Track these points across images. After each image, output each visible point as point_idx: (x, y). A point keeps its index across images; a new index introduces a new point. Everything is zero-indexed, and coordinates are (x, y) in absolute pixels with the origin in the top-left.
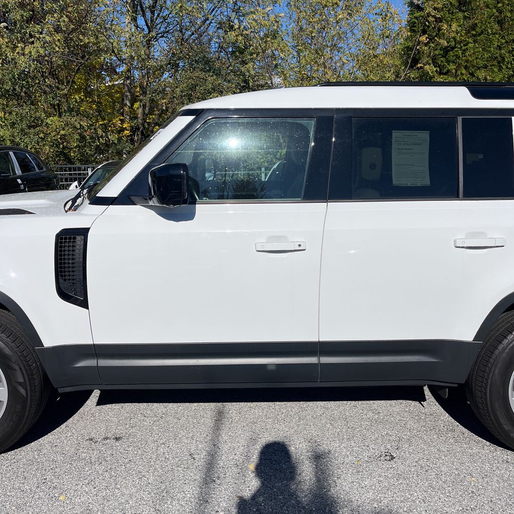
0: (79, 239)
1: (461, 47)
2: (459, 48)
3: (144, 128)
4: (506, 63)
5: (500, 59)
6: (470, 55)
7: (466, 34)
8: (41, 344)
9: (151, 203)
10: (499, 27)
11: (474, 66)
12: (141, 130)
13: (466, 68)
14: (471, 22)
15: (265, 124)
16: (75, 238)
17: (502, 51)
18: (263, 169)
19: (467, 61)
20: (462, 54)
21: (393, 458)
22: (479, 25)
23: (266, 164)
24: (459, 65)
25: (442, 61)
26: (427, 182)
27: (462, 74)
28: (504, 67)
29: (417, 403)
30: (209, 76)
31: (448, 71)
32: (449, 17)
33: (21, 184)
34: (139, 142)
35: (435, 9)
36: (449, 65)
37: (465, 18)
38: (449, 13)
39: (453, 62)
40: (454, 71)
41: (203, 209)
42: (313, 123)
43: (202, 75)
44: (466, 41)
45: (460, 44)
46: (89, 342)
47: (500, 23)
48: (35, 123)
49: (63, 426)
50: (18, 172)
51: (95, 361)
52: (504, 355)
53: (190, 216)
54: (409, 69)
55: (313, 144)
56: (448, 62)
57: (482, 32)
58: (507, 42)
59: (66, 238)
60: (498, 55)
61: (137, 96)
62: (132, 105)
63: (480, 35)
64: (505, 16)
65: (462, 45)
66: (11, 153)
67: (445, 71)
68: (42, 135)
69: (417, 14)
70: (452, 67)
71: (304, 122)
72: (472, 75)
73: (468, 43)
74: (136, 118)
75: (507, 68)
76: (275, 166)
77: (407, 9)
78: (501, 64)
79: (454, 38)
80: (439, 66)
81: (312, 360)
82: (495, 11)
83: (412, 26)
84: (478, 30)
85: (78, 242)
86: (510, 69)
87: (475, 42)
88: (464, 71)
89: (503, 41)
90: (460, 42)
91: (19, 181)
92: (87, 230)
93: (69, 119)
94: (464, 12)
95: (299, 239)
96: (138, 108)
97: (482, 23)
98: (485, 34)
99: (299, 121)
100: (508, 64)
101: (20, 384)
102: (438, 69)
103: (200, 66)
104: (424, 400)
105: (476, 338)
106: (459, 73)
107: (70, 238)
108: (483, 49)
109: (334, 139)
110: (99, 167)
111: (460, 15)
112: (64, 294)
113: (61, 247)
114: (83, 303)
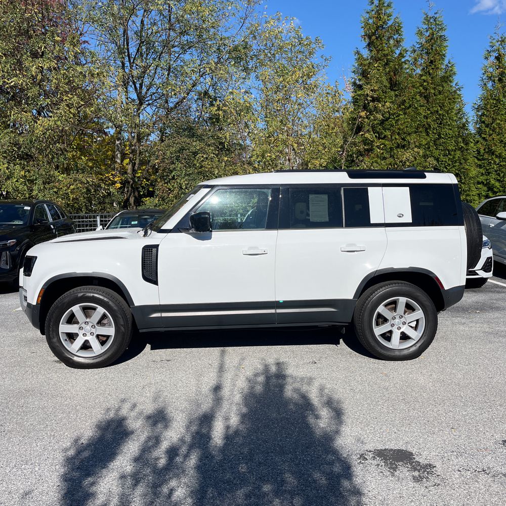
0: (154, 250)
1: (395, 118)
2: (392, 119)
3: (134, 181)
4: (432, 129)
5: (427, 126)
6: (402, 125)
7: (397, 108)
8: (134, 304)
9: (191, 231)
10: (426, 101)
11: (405, 133)
12: (131, 183)
13: (399, 134)
14: (401, 99)
15: (246, 192)
16: (152, 250)
17: (429, 120)
18: (239, 215)
19: (399, 129)
20: (396, 123)
21: (316, 363)
22: (407, 101)
23: (241, 211)
24: (393, 131)
25: (380, 129)
26: (327, 219)
27: (395, 138)
28: (430, 132)
29: (335, 345)
30: (193, 141)
31: (385, 136)
32: (383, 95)
33: (53, 229)
34: (129, 194)
35: (372, 90)
36: (386, 131)
37: (396, 96)
38: (383, 93)
39: (389, 129)
40: (389, 136)
41: (215, 234)
42: (270, 191)
43: (188, 140)
44: (397, 113)
45: (393, 116)
46: (158, 303)
47: (426, 98)
48: (49, 179)
49: (136, 357)
50: (51, 220)
51: (160, 314)
52: (369, 306)
53: (209, 238)
54: (354, 134)
55: (270, 199)
56: (385, 129)
57: (410, 106)
58: (431, 113)
59: (147, 250)
60: (425, 123)
61: (127, 154)
62: (122, 161)
63: (408, 108)
64: (430, 93)
66: (45, 205)
67: (382, 136)
68: (55, 190)
69: (359, 93)
70: (388, 133)
71: (265, 190)
72: (403, 139)
73: (400, 115)
74: (126, 173)
75: (433, 133)
76: (249, 213)
77: (351, 88)
78: (428, 130)
79: (389, 112)
80: (378, 133)
81: (273, 311)
82: (421, 88)
83: (355, 101)
84: (407, 105)
85: (154, 252)
86: (435, 134)
87: (405, 114)
88: (397, 137)
89: (429, 112)
90: (393, 115)
91: (52, 226)
92: (158, 245)
93: (77, 176)
94: (395, 90)
95: (264, 249)
96: (127, 164)
97: (409, 99)
98: (413, 108)
99: (263, 190)
100: (434, 130)
101: (122, 325)
102: (377, 135)
103: (186, 133)
104: (339, 344)
105: (354, 297)
106: (393, 138)
107: (149, 250)
108: (411, 120)
109: (280, 196)
110: (117, 215)
111: (393, 93)
112: (146, 278)
113: (145, 254)
114: (155, 282)
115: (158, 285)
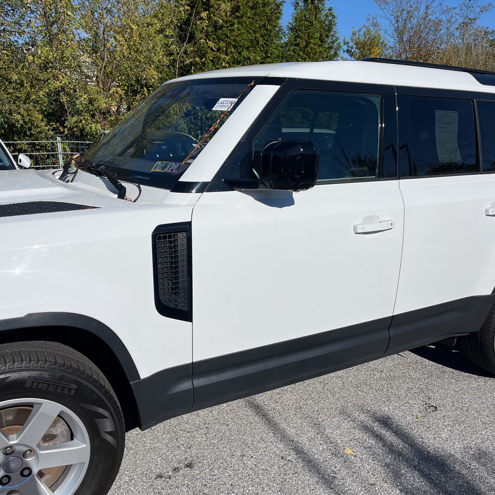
0: (181, 236)
2: (226, 27)
6: (236, 35)
7: (231, 15)
8: (138, 377)
11: (241, 46)
13: (235, 47)
16: (175, 236)
19: (234, 41)
20: (229, 33)
22: (241, 8)
24: (228, 43)
25: (213, 39)
31: (220, 48)
39: (223, 40)
44: (231, 21)
56: (219, 40)
57: (244, 15)
59: (164, 237)
63: (242, 17)
65: (228, 25)
67: (217, 48)
70: (222, 45)
72: (241, 54)
73: (234, 23)
84: (241, 12)
85: (180, 242)
87: (239, 23)
88: (233, 50)
92: (189, 224)
105: (494, 291)
106: (229, 51)
107: (170, 236)
112: (164, 308)
114: (186, 315)
115: (191, 321)
